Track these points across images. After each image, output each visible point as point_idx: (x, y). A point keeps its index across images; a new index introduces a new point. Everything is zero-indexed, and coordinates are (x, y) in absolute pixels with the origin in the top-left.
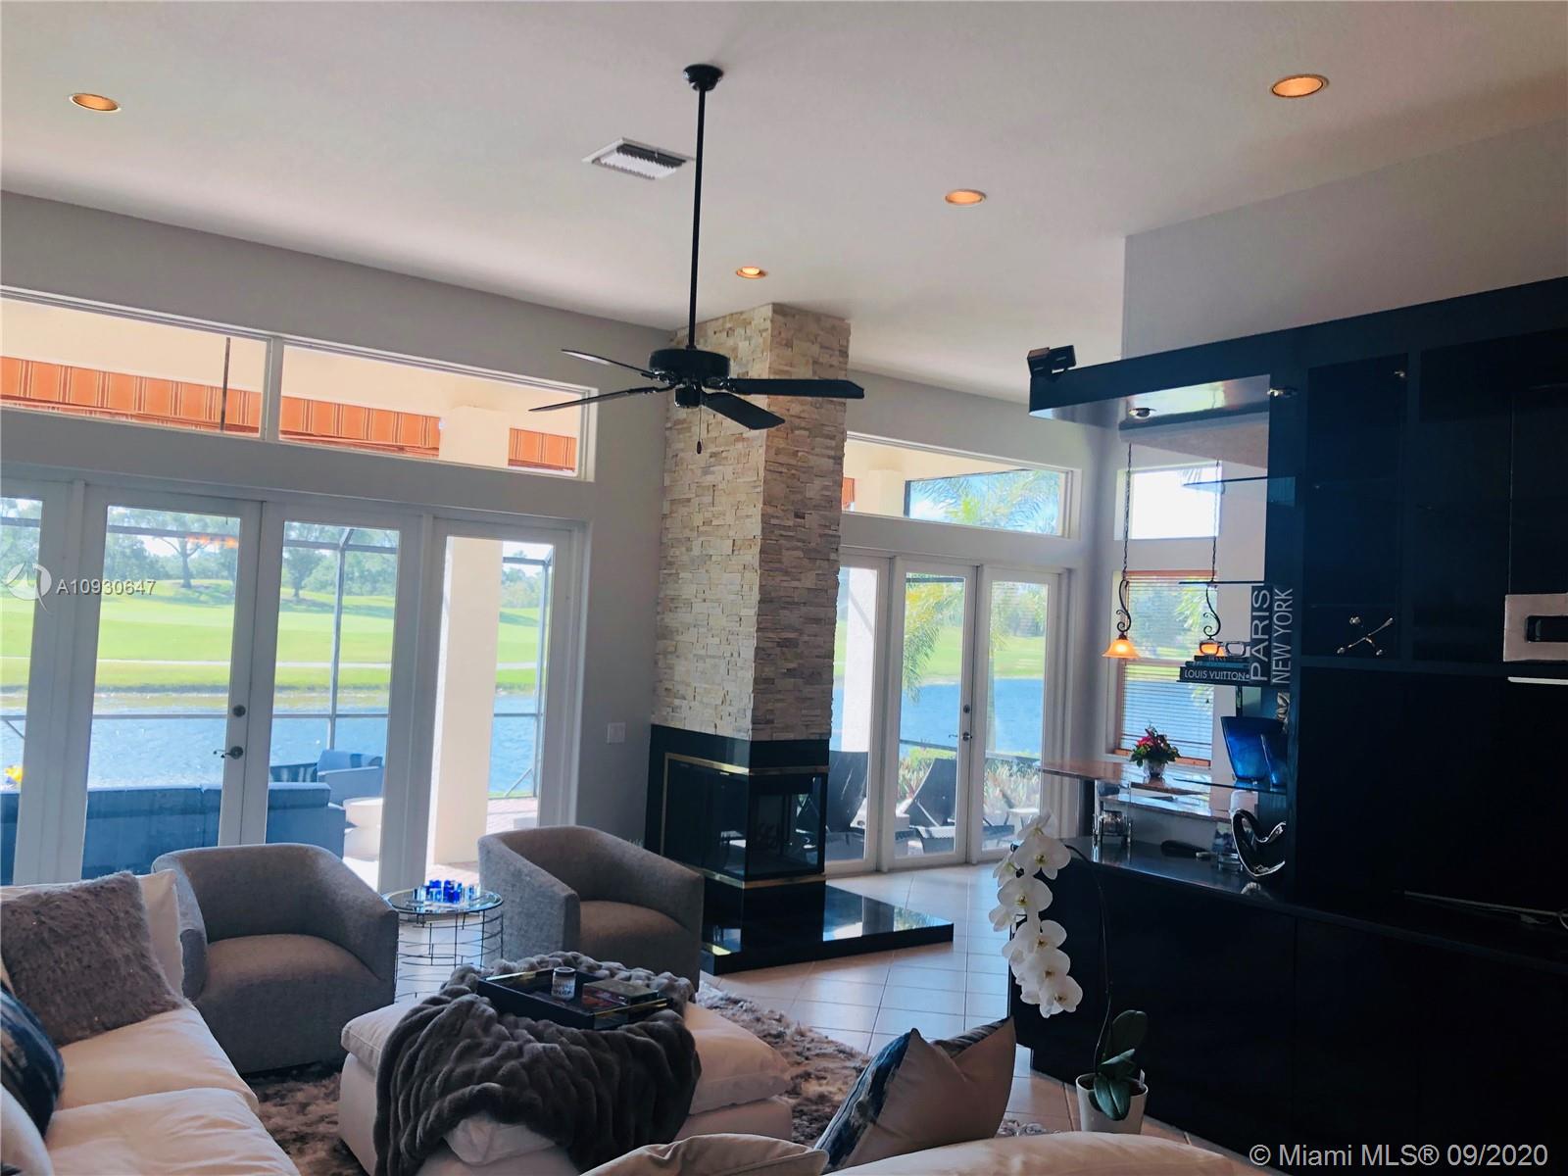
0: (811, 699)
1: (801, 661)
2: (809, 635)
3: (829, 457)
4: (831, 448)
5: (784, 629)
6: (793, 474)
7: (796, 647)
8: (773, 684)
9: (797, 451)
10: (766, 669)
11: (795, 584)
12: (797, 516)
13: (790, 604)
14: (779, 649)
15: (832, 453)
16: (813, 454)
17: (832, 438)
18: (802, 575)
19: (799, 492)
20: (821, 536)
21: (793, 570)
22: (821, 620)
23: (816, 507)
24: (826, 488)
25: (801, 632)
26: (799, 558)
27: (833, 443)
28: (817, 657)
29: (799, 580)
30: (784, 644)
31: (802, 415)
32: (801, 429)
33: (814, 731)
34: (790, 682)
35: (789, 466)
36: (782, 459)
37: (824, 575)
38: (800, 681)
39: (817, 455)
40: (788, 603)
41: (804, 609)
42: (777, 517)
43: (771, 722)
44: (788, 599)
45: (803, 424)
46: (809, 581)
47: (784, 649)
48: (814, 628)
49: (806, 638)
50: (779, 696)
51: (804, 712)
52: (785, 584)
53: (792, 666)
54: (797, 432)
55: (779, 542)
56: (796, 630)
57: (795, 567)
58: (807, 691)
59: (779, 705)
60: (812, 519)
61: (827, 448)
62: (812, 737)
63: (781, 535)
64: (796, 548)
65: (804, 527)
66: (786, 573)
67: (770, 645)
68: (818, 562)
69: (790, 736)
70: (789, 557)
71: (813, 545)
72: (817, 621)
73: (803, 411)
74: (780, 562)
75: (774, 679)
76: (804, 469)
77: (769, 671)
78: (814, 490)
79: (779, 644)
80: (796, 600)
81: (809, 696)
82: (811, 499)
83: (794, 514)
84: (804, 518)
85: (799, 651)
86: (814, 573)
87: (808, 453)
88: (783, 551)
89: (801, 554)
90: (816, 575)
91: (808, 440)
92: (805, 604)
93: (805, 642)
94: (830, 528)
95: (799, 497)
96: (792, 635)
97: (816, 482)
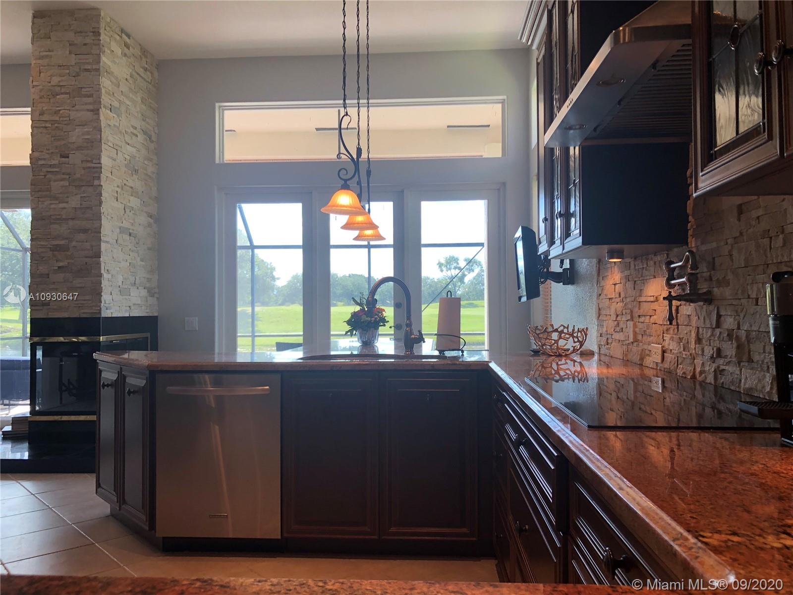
1: (69, 261)
2: (77, 241)
3: (88, 110)
4: (90, 104)
5: (56, 238)
7: (68, 251)
9: (60, 110)
10: (41, 268)
11: (62, 205)
12: (62, 156)
13: (60, 220)
14: (51, 252)
15: (91, 107)
16: (74, 111)
17: (91, 96)
18: (69, 198)
19: (63, 139)
20: (84, 168)
21: (60, 196)
22: (88, 230)
23: (79, 148)
24: (88, 133)
25: (70, 240)
26: (67, 186)
27: (90, 100)
28: (87, 257)
29: (67, 202)
30: (57, 249)
31: (61, 84)
32: (62, 94)
33: (85, 311)
34: (60, 276)
35: (53, 122)
36: (46, 117)
37: (87, 197)
39: (77, 110)
40: (57, 219)
41: (71, 223)
42: (45, 159)
44: (58, 217)
45: (63, 91)
46: (75, 201)
47: (56, 253)
48: (82, 236)
49: (74, 243)
52: (53, 206)
53: (61, 264)
54: (58, 97)
55: (48, 176)
56: (67, 239)
57: (61, 193)
60: (76, 158)
61: (86, 104)
62: (85, 316)
63: (48, 172)
64: (62, 180)
65: (68, 164)
66: (56, 198)
68: (84, 188)
69: (66, 315)
70: (56, 186)
71: (78, 176)
72: (85, 231)
73: (59, 82)
74: (49, 190)
75: (48, 274)
76: (66, 122)
77: (43, 269)
78: (76, 136)
79: (52, 250)
80: (64, 217)
81: (78, 285)
82: (74, 143)
83: (59, 155)
84: (68, 157)
85: (69, 253)
86: (79, 196)
87: (69, 110)
88: (52, 183)
89: (66, 183)
90: (81, 197)
91: (69, 101)
92: (73, 219)
93: (74, 246)
94: (91, 162)
95: (63, 142)
96: (62, 242)
97: (78, 130)
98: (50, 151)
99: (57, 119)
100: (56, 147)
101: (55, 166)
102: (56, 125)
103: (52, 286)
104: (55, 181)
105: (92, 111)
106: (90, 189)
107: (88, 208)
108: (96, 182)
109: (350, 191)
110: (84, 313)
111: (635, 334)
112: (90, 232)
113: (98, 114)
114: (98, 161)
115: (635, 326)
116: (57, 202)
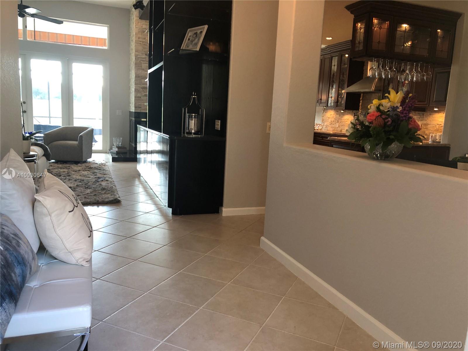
10: (138, 94)
14: (142, 89)
36: (140, 40)
42: (140, 55)
43: (141, 107)
63: (141, 60)
67: (139, 88)
74: (141, 67)
88: (142, 64)
98: (142, 53)
99: (145, 41)
100: (144, 51)
101: (144, 58)
102: (144, 43)
103: (143, 101)
104: (143, 64)
116: (144, 71)
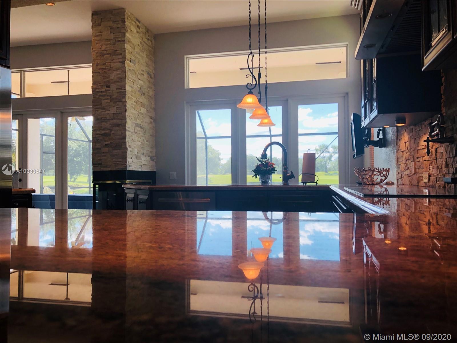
0: (116, 155)
1: (111, 141)
2: (114, 131)
3: (120, 62)
4: (120, 58)
5: (104, 129)
6: (104, 72)
7: (110, 136)
8: (101, 150)
9: (106, 63)
10: (97, 145)
11: (107, 112)
12: (107, 87)
13: (106, 120)
14: (102, 137)
15: (121, 60)
16: (112, 63)
17: (121, 54)
18: (111, 109)
19: (107, 78)
20: (118, 93)
21: (106, 107)
22: (120, 125)
23: (114, 82)
24: (119, 74)
25: (111, 130)
26: (109, 102)
27: (120, 56)
28: (119, 139)
29: (110, 111)
30: (105, 135)
31: (107, 49)
32: (108, 54)
33: (119, 167)
34: (106, 149)
35: (102, 69)
36: (99, 67)
37: (120, 107)
38: (111, 149)
39: (114, 63)
40: (105, 120)
41: (111, 121)
42: (99, 89)
43: (101, 164)
44: (105, 118)
45: (107, 52)
46: (113, 110)
47: (104, 137)
48: (117, 128)
49: (113, 132)
50: (103, 155)
51: (114, 160)
52: (103, 113)
53: (107, 143)
54: (105, 56)
55: (100, 97)
56: (109, 130)
57: (107, 106)
58: (115, 152)
59: (103, 158)
60: (113, 87)
61: (119, 59)
62: (118, 170)
63: (100, 95)
64: (107, 99)
65: (110, 90)
66: (104, 109)
67: (98, 136)
68: (117, 103)
69: (109, 169)
70: (104, 102)
71: (115, 96)
72: (118, 125)
73: (106, 48)
74: (101, 105)
75: (101, 148)
76: (109, 69)
77: (98, 146)
78: (113, 76)
79: (102, 135)
80: (108, 118)
81: (115, 154)
82: (112, 79)
83: (105, 87)
84: (110, 87)
85: (111, 137)
86: (115, 107)
87: (110, 62)
88: (102, 101)
89: (109, 101)
90: (116, 108)
91: (110, 58)
92: (112, 119)
93: (113, 134)
94: (121, 89)
95: (107, 80)
96: (107, 132)
97: (115, 72)
98: (101, 85)
99: (105, 67)
100: (104, 82)
101: (103, 92)
104: (104, 100)
105: (121, 62)
106: (121, 104)
107: (119, 113)
108: (123, 100)
109: (253, 95)
110: (118, 168)
111: (415, 168)
112: (120, 126)
113: (124, 64)
114: (124, 89)
115: (415, 164)
116: (105, 111)
